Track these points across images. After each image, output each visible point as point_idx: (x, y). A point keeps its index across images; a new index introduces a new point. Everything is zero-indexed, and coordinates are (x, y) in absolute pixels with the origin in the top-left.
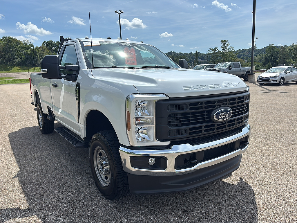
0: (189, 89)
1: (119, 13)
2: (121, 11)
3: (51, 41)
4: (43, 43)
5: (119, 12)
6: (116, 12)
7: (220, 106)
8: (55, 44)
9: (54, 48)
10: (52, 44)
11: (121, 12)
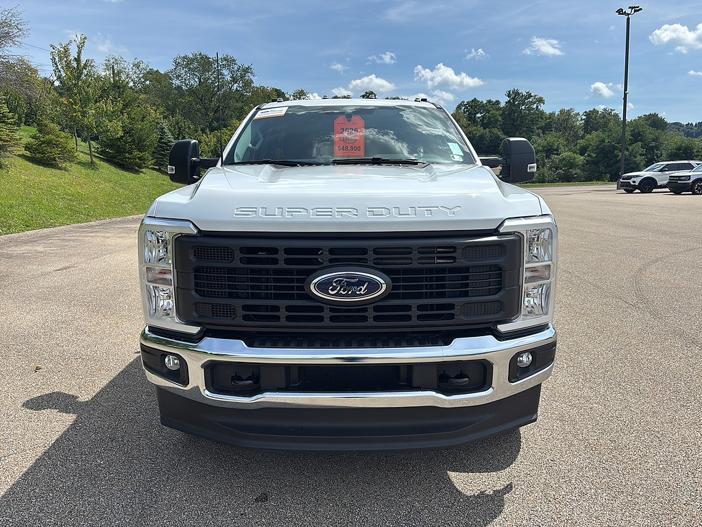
0: (249, 215)
1: (628, 14)
2: (635, 7)
3: (474, 100)
4: (459, 107)
5: (628, 11)
6: (620, 12)
7: (334, 264)
8: (483, 106)
9: (479, 115)
10: (475, 107)
11: (635, 11)
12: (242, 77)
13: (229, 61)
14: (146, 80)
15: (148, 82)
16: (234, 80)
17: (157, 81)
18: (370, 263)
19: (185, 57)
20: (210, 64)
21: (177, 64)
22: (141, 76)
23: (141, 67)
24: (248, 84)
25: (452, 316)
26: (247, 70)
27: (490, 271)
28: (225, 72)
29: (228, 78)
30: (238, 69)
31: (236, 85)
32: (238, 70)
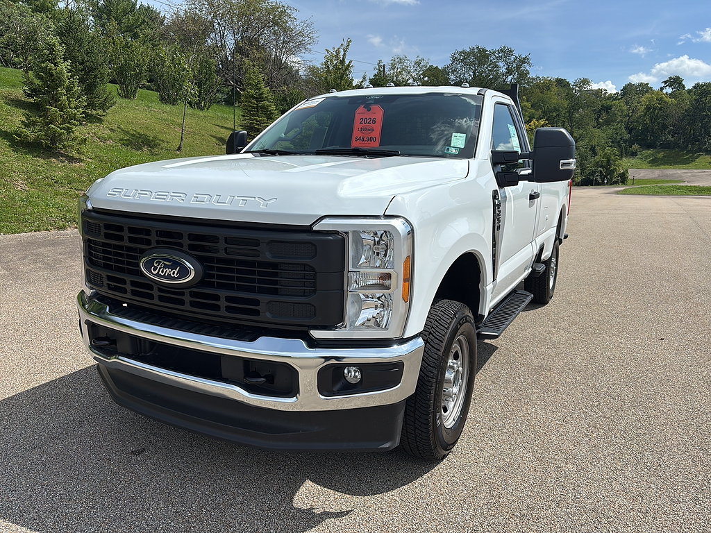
7: (158, 245)
12: (518, 68)
13: (506, 52)
14: (425, 76)
15: (426, 79)
16: (509, 72)
17: (434, 77)
18: (186, 248)
19: (463, 52)
20: (487, 56)
21: (454, 59)
22: (421, 72)
23: (422, 64)
24: (523, 74)
25: (257, 313)
26: (523, 61)
27: (304, 271)
28: (501, 64)
29: (504, 70)
30: (515, 60)
31: (510, 77)
32: (514, 62)
